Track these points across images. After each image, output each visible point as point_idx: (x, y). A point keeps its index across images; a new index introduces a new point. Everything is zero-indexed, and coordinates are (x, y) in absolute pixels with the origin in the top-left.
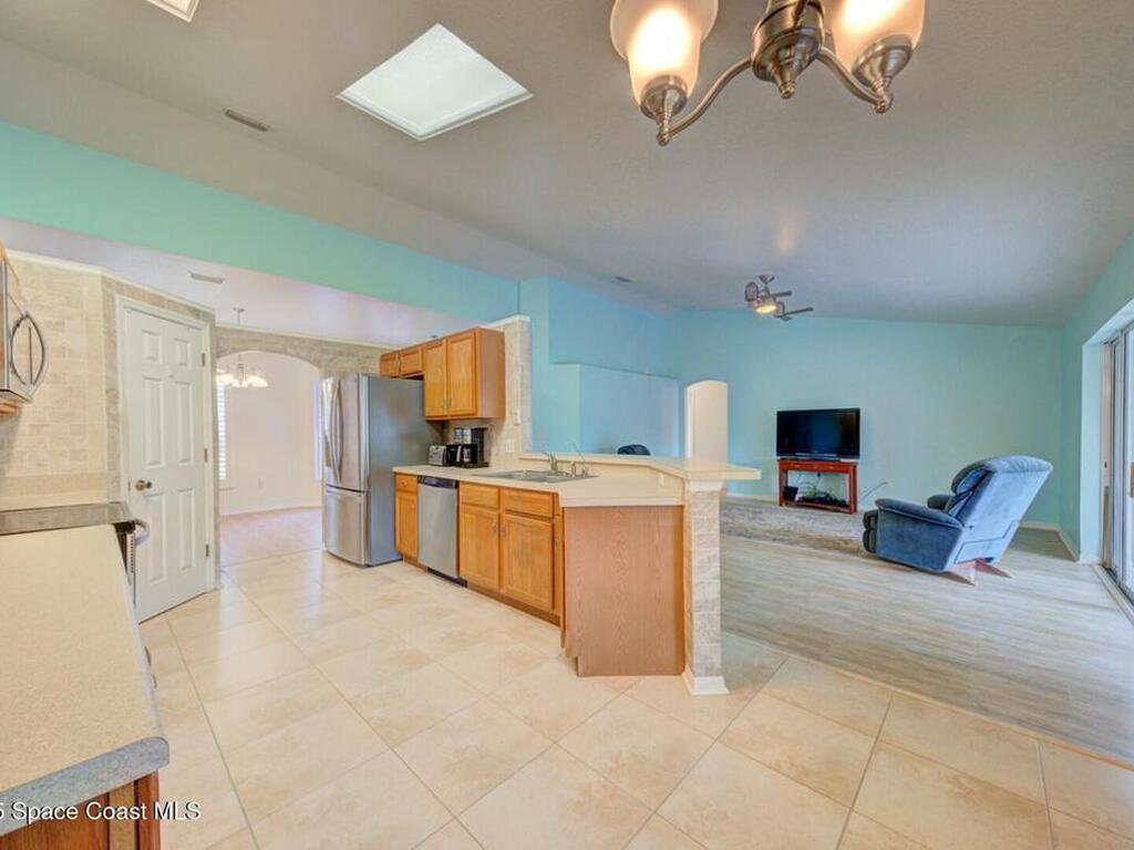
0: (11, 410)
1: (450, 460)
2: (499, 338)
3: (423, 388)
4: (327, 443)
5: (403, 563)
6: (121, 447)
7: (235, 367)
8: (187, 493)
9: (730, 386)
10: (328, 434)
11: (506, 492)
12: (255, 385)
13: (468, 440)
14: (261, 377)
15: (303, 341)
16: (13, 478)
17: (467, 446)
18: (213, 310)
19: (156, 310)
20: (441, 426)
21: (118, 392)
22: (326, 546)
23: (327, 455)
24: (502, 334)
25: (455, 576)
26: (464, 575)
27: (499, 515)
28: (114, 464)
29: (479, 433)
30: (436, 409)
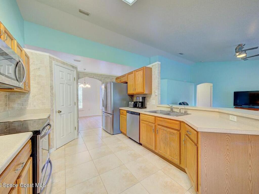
0: (27, 92)
1: (135, 106)
2: (151, 69)
3: (127, 86)
4: (103, 101)
5: (122, 134)
6: (54, 101)
7: (83, 83)
8: (71, 113)
9: (213, 84)
10: (103, 98)
11: (158, 118)
12: (88, 87)
13: (141, 100)
14: (89, 85)
15: (98, 74)
16: (28, 110)
17: (140, 102)
18: (77, 66)
19: (62, 65)
20: (132, 96)
21: (53, 87)
22: (103, 127)
23: (103, 103)
24: (152, 68)
25: (139, 142)
26: (141, 142)
27: (155, 126)
28: (52, 106)
29: (144, 98)
30: (131, 91)
